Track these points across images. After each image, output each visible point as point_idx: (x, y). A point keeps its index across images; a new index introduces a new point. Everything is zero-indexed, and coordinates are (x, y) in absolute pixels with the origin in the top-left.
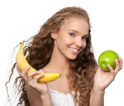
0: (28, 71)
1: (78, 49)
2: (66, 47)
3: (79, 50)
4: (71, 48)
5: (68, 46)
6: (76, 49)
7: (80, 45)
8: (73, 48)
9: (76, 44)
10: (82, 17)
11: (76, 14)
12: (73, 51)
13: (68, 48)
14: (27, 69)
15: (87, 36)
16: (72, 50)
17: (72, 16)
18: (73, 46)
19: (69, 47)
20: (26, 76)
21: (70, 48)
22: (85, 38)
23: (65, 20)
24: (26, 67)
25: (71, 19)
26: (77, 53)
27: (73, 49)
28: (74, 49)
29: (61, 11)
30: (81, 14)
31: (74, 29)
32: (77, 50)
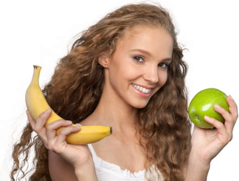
0: (47, 120)
1: (150, 86)
2: (126, 84)
3: (152, 89)
4: (137, 85)
5: (132, 82)
6: (147, 88)
7: (154, 79)
8: (140, 86)
9: (147, 78)
10: (159, 25)
11: (146, 20)
12: (141, 92)
13: (131, 86)
14: (45, 116)
15: (169, 62)
16: (138, 90)
17: (138, 23)
18: (141, 82)
19: (132, 84)
20: (44, 129)
21: (135, 86)
22: (164, 66)
23: (124, 30)
24: (44, 113)
25: (137, 28)
26: (148, 95)
27: (141, 88)
28: (143, 87)
29: (117, 12)
30: (157, 18)
31: (143, 48)
32: (149, 89)
